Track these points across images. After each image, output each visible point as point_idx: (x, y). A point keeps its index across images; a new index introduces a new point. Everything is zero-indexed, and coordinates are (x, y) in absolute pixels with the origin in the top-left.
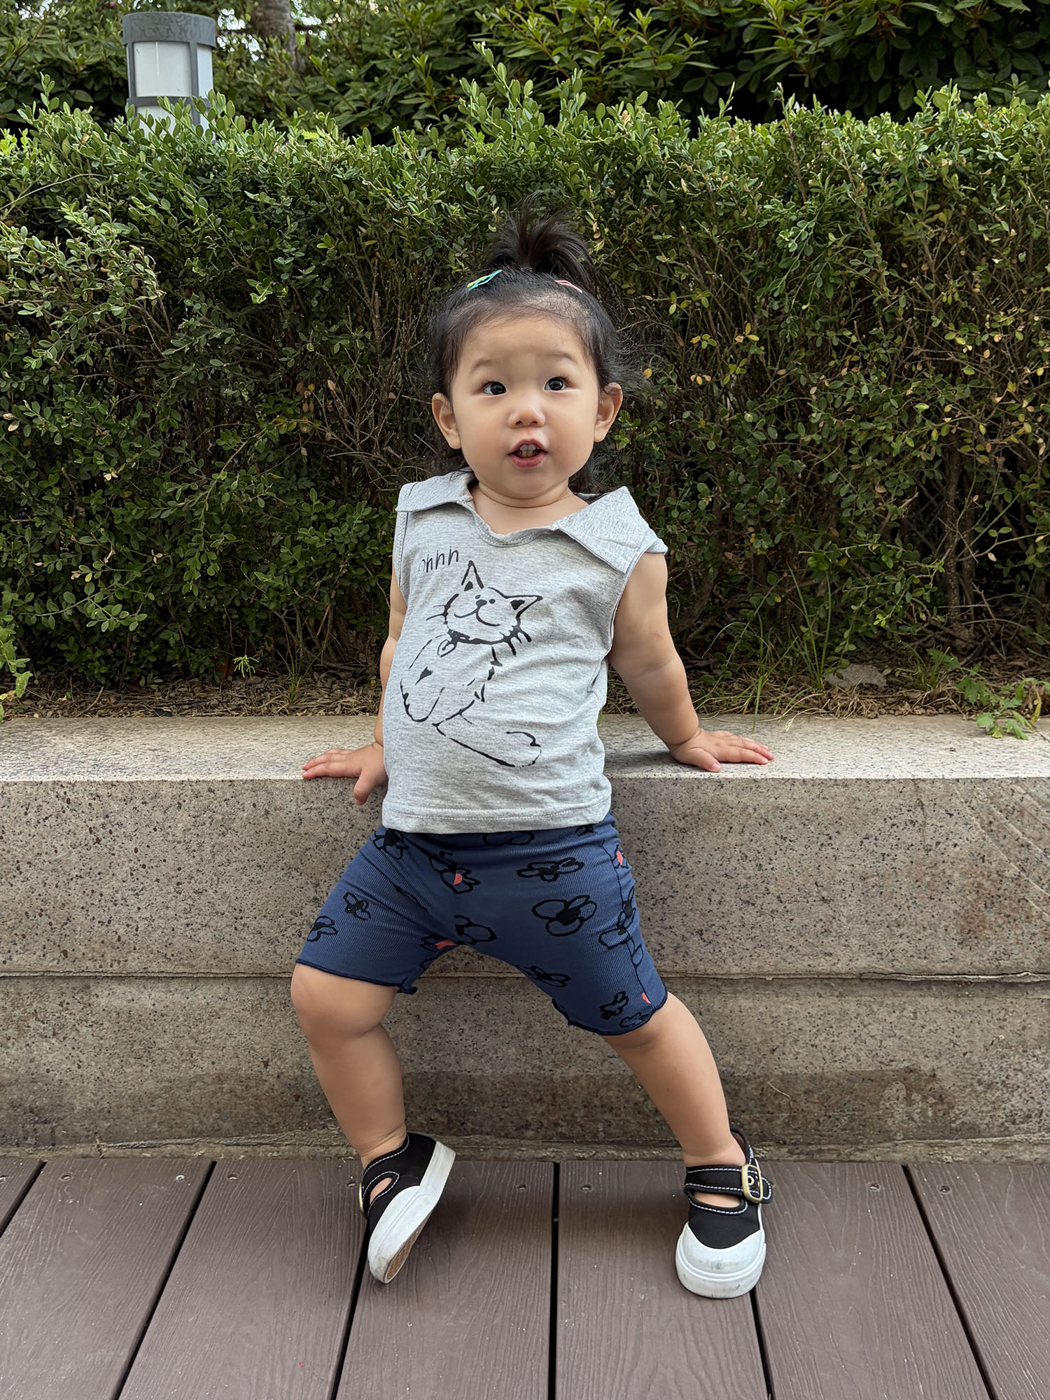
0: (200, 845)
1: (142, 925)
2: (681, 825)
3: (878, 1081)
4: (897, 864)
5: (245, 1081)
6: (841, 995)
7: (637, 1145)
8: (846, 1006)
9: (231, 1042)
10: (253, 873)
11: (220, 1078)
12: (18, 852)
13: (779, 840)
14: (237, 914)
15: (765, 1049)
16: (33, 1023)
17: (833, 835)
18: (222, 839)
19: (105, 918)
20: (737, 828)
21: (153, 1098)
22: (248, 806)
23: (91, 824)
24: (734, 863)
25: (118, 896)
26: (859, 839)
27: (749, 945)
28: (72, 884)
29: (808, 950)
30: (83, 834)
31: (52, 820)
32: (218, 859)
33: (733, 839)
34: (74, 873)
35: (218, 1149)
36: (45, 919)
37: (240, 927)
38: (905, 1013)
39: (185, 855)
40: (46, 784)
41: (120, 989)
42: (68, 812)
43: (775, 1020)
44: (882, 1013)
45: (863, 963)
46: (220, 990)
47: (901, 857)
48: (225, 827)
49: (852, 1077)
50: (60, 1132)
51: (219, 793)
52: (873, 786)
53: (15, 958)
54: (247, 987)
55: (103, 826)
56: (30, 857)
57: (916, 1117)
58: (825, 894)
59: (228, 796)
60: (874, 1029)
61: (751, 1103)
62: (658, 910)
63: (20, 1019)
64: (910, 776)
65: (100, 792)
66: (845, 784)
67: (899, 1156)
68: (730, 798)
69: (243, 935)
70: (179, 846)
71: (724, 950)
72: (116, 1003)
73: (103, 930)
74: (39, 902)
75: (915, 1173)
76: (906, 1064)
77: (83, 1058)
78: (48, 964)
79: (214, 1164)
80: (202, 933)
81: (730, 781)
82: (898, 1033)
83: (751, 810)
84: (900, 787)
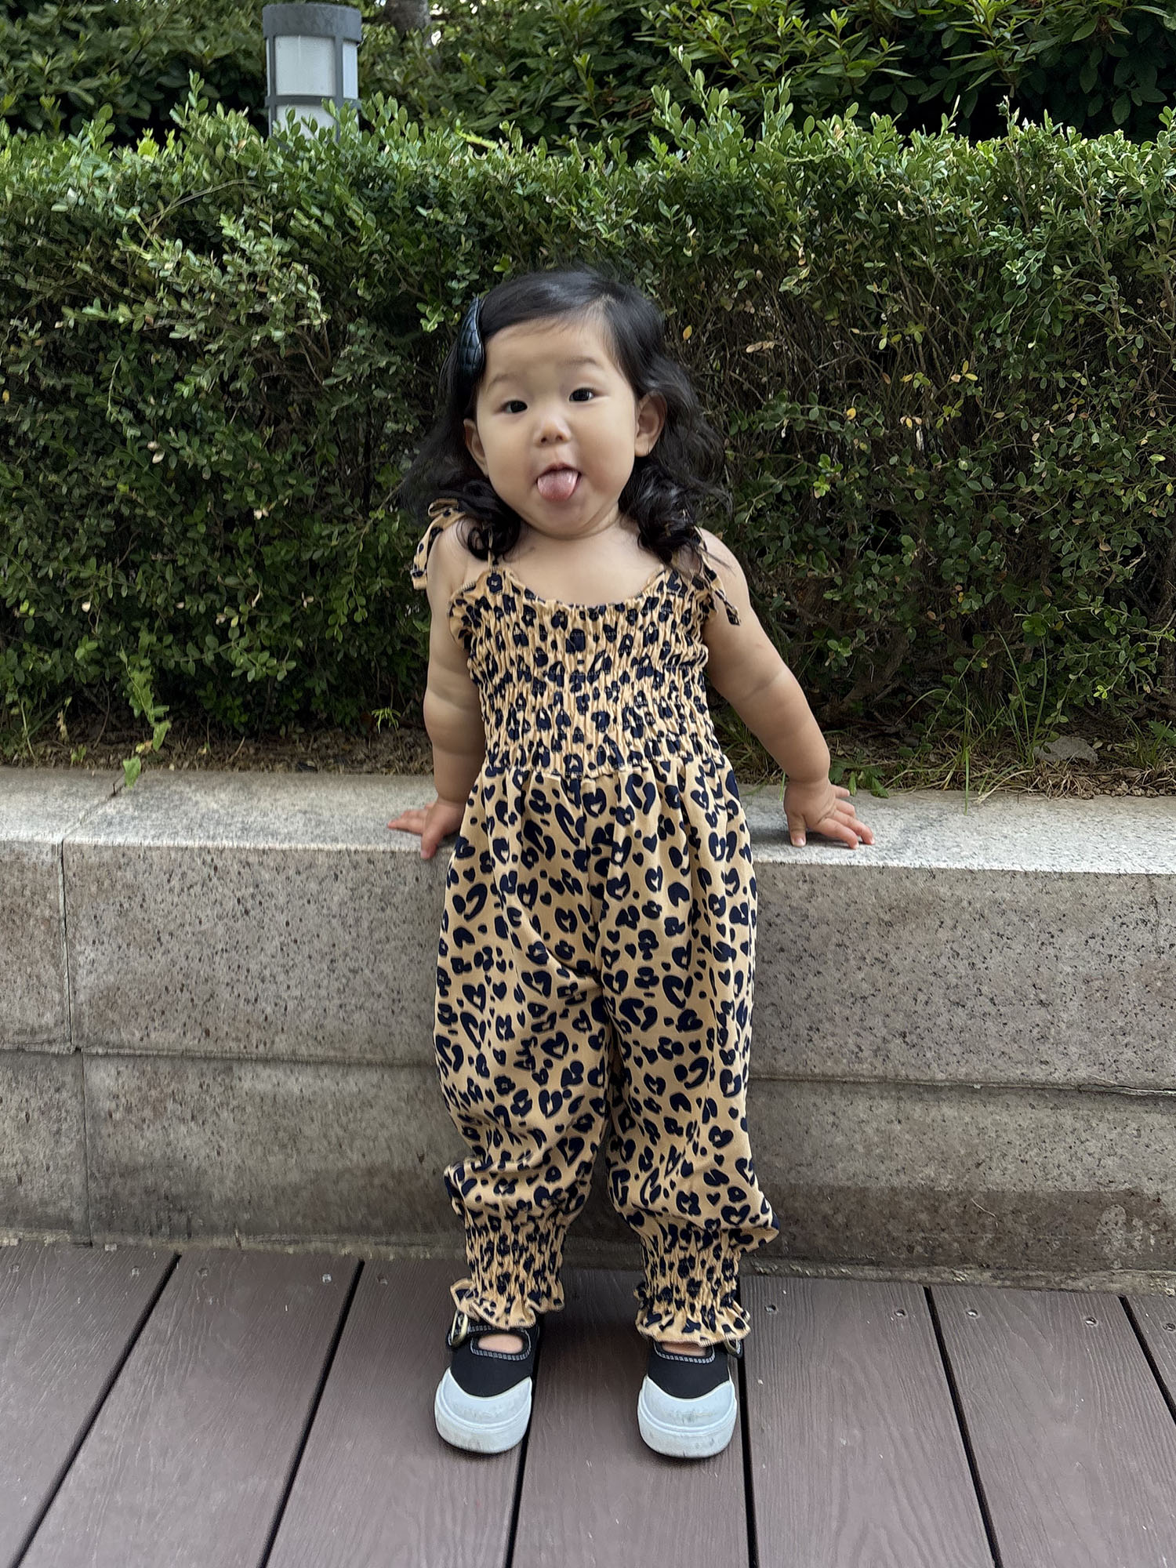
0: (357, 920)
1: (291, 1005)
2: (887, 918)
3: (1096, 1202)
4: (1126, 967)
5: (398, 1177)
6: (1056, 1107)
7: (823, 1260)
8: (1061, 1119)
9: (384, 1134)
11: (371, 1172)
12: (160, 922)
13: (995, 937)
14: (395, 995)
15: (970, 1163)
16: (170, 1105)
17: (1056, 933)
18: (380, 915)
19: (252, 995)
20: (949, 922)
21: (297, 1190)
22: (410, 879)
23: (239, 894)
24: (944, 960)
25: (267, 973)
26: (1084, 938)
27: (957, 1049)
28: (217, 959)
29: (1021, 1057)
30: (230, 904)
31: (197, 889)
32: (376, 936)
33: (943, 935)
34: (219, 947)
35: (366, 1248)
36: (186, 995)
37: (397, 1011)
38: (1128, 1129)
39: (340, 931)
40: (192, 850)
41: (265, 1072)
42: (215, 880)
43: (982, 1131)
44: (1102, 1128)
45: (1082, 1073)
46: (374, 1077)
47: (1131, 959)
48: (385, 901)
49: (1067, 1196)
50: (198, 1222)
51: (380, 865)
52: (1102, 880)
53: (153, 1035)
54: (403, 1075)
55: (253, 896)
56: (172, 927)
57: (1137, 1244)
58: (1043, 997)
59: (389, 868)
60: (1092, 1146)
61: (953, 1221)
62: (857, 1009)
63: (157, 1099)
64: (1143, 871)
65: (251, 860)
66: (1071, 877)
67: (1116, 1286)
68: (942, 890)
69: (402, 1018)
70: (334, 921)
71: (929, 1055)
72: (261, 1087)
73: (249, 1008)
74: (181, 977)
75: (1135, 1307)
76: (1127, 1186)
77: (223, 1145)
78: (190, 1042)
79: (362, 1264)
80: (356, 1016)
81: (943, 871)
82: (1119, 1152)
83: (965, 904)
84: (1131, 883)
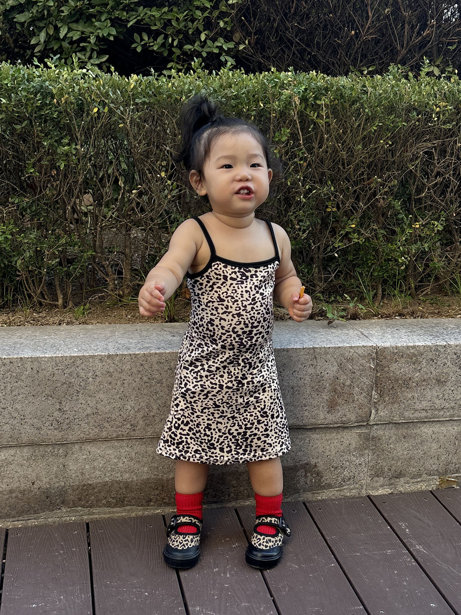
3: (295, 469)
4: (306, 382)
5: (23, 492)
9: (17, 475)
10: (31, 399)
11: (11, 492)
14: (22, 417)
17: (282, 371)
18: (16, 384)
22: (29, 369)
26: (292, 372)
35: (9, 523)
38: (306, 441)
44: (297, 441)
45: (291, 422)
47: (307, 379)
52: (298, 351)
54: (26, 450)
57: (308, 483)
64: (312, 347)
66: (287, 350)
67: (301, 499)
75: (307, 504)
76: (305, 462)
79: (7, 531)
82: (303, 449)
84: (308, 351)
